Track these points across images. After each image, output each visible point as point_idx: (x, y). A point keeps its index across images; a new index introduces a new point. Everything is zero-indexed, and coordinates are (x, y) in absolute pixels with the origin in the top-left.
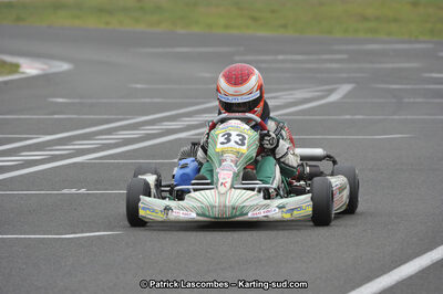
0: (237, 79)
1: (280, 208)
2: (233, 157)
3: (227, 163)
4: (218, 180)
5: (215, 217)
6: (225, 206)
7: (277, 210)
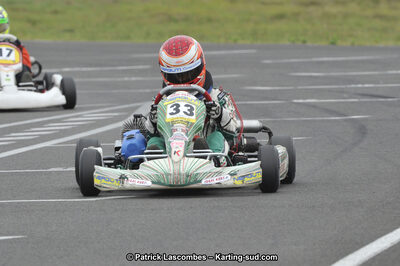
0: (178, 50)
1: (231, 175)
2: (184, 126)
3: (179, 132)
4: (171, 149)
5: (170, 185)
6: (179, 174)
7: (229, 177)
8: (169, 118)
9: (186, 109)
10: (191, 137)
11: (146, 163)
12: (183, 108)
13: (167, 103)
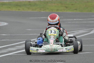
1: (66, 49)
2: (53, 36)
3: (52, 38)
4: (50, 42)
5: (50, 52)
6: (52, 49)
7: (65, 50)
8: (49, 34)
9: (54, 32)
10: (55, 39)
11: (43, 46)
12: (53, 32)
13: (49, 30)
